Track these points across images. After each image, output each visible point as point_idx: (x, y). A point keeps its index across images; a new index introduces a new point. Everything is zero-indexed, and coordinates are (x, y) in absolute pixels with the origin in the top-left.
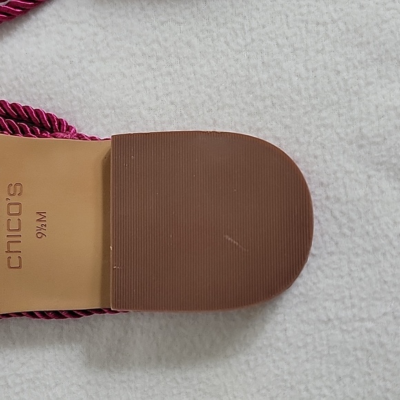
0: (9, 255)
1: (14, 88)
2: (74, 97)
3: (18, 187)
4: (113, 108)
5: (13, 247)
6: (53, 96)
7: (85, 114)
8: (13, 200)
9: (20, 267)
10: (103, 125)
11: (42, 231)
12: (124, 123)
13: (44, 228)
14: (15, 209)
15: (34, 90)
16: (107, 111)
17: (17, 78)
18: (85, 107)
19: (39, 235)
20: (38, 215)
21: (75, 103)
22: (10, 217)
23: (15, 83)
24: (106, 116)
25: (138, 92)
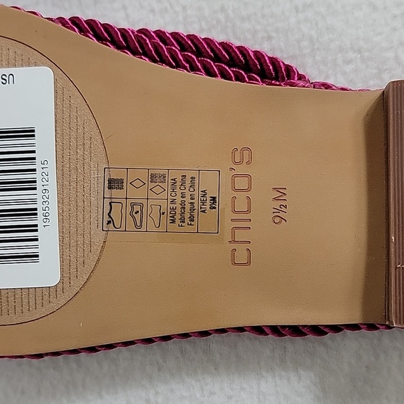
0: (234, 246)
1: (218, 22)
2: (303, 35)
3: (246, 153)
4: (359, 51)
5: (240, 236)
6: (274, 35)
7: (318, 58)
8: (240, 170)
9: (249, 263)
10: (344, 73)
11: (281, 214)
12: (375, 71)
13: (283, 209)
14: (241, 183)
15: (247, 25)
16: (351, 55)
17: (223, 9)
18: (318, 49)
19: (277, 220)
20: (275, 192)
21: (305, 43)
22: (235, 194)
23: (221, 17)
24: (349, 62)
25: (395, 29)
